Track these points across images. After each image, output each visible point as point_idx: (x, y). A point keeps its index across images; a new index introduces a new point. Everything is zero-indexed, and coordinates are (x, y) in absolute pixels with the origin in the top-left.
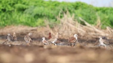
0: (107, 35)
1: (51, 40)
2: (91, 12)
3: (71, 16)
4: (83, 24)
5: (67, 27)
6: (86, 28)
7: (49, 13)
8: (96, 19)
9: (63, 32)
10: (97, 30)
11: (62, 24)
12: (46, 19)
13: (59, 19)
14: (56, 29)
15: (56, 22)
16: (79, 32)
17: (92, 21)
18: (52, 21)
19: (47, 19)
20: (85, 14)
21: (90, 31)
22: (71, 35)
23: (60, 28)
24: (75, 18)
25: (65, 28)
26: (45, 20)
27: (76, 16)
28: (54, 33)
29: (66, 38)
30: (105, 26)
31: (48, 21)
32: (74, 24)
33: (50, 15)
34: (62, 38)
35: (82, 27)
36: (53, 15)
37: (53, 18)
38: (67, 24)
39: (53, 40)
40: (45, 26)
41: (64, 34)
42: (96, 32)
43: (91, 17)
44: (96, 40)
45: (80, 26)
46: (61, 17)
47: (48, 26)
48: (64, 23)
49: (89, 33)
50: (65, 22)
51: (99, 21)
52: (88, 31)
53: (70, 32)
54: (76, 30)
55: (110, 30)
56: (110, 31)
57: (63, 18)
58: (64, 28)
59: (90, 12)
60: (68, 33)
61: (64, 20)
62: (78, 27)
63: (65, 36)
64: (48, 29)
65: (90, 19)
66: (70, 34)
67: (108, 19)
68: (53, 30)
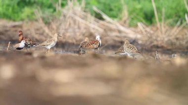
0: (139, 36)
1: (45, 44)
3: (80, 4)
4: (99, 17)
5: (72, 22)
6: (103, 25)
8: (120, 10)
9: (66, 30)
10: (122, 28)
11: (65, 16)
12: (37, 8)
13: (59, 8)
14: (54, 26)
15: (55, 14)
16: (92, 31)
17: (114, 13)
18: (48, 12)
19: (39, 8)
21: (111, 30)
22: (80, 35)
23: (60, 24)
24: (86, 8)
25: (70, 24)
26: (36, 10)
27: (88, 4)
28: (51, 31)
29: (70, 41)
30: (135, 21)
31: (41, 12)
32: (85, 18)
34: (64, 40)
35: (98, 22)
36: (50, 2)
37: (50, 6)
38: (72, 18)
39: (48, 43)
40: (36, 20)
41: (68, 34)
42: (120, 32)
43: (113, 5)
44: (119, 44)
45: (95, 21)
46: (63, 5)
47: (41, 21)
48: (68, 16)
49: (109, 33)
50: (70, 13)
51: (125, 14)
52: (107, 30)
53: (77, 30)
54: (87, 28)
55: (144, 28)
56: (143, 31)
57: (66, 7)
58: (68, 23)
60: (74, 32)
61: (68, 10)
62: (90, 23)
63: (69, 37)
64: (41, 24)
65: (111, 10)
66: (78, 34)
67: (141, 9)
68: (49, 28)
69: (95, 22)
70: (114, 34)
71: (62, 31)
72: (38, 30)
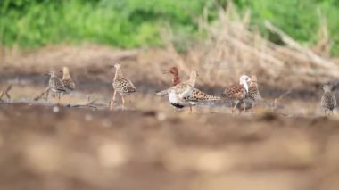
2: (301, 7)
3: (242, 17)
4: (276, 40)
5: (227, 50)
6: (284, 54)
7: (174, 7)
8: (314, 27)
9: (217, 64)
10: (317, 60)
11: (214, 39)
12: (163, 25)
13: (203, 24)
14: (195, 56)
15: (196, 35)
16: (263, 65)
17: (304, 32)
18: (184, 31)
19: (167, 24)
20: (282, 9)
21: (298, 63)
23: (206, 53)
24: (252, 24)
25: (223, 54)
26: (164, 29)
27: (255, 16)
29: (224, 84)
31: (170, 31)
32: (250, 42)
33: (178, 12)
34: (212, 84)
35: (273, 49)
36: (186, 14)
37: (186, 22)
38: (227, 42)
40: (163, 47)
41: (220, 72)
42: (313, 66)
43: (301, 17)
44: (314, 89)
45: (269, 47)
46: (210, 19)
47: (171, 49)
48: (221, 38)
49: (294, 69)
50: (223, 35)
51: (324, 32)
52: (291, 63)
53: (236, 65)
54: (254, 60)
57: (216, 23)
58: (220, 53)
59: (297, 6)
60: (231, 68)
61: (220, 28)
62: (260, 50)
63: (222, 77)
64: (171, 54)
65: (297, 27)
68: (185, 60)
69: (269, 50)
70: (304, 70)
71: (208, 67)
72: (165, 64)
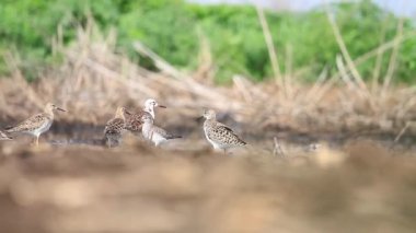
0: (236, 106)
1: (27, 126)
2: (177, 24)
3: (105, 37)
4: (147, 65)
5: (87, 77)
6: (157, 82)
7: (21, 25)
8: (193, 48)
9: (76, 95)
10: (199, 89)
11: (71, 64)
12: (8, 47)
13: (57, 47)
14: (48, 86)
15: (49, 59)
16: (133, 96)
17: (181, 55)
18: (34, 56)
19: (14, 46)
20: (155, 28)
21: (175, 93)
22: (106, 106)
23: (62, 82)
24: (118, 45)
25: (83, 82)
26: (8, 52)
27: (121, 36)
28: (42, 98)
29: (85, 119)
30: (227, 74)
31: (18, 56)
32: (115, 67)
33: (26, 32)
34: (71, 118)
35: (144, 76)
36: (37, 34)
37: (38, 43)
38: (88, 68)
39: (35, 125)
40: (8, 75)
41: (79, 105)
42: (194, 96)
43: (178, 39)
44: (193, 124)
45: (139, 74)
46: (66, 40)
47: (18, 75)
48: (77, 64)
49: (170, 100)
50: (83, 57)
51: (205, 56)
52: (165, 93)
53: (99, 95)
54: (122, 90)
55: (247, 88)
56: (246, 93)
57: (73, 44)
58: (79, 80)
59: (172, 23)
60: (93, 98)
61: (80, 50)
62: (128, 78)
63: (82, 110)
64: (19, 82)
65: (173, 49)
66: (101, 103)
67: (240, 47)
68: (36, 89)
69: (140, 78)
70: (181, 102)
71: (65, 98)
72: (11, 95)
